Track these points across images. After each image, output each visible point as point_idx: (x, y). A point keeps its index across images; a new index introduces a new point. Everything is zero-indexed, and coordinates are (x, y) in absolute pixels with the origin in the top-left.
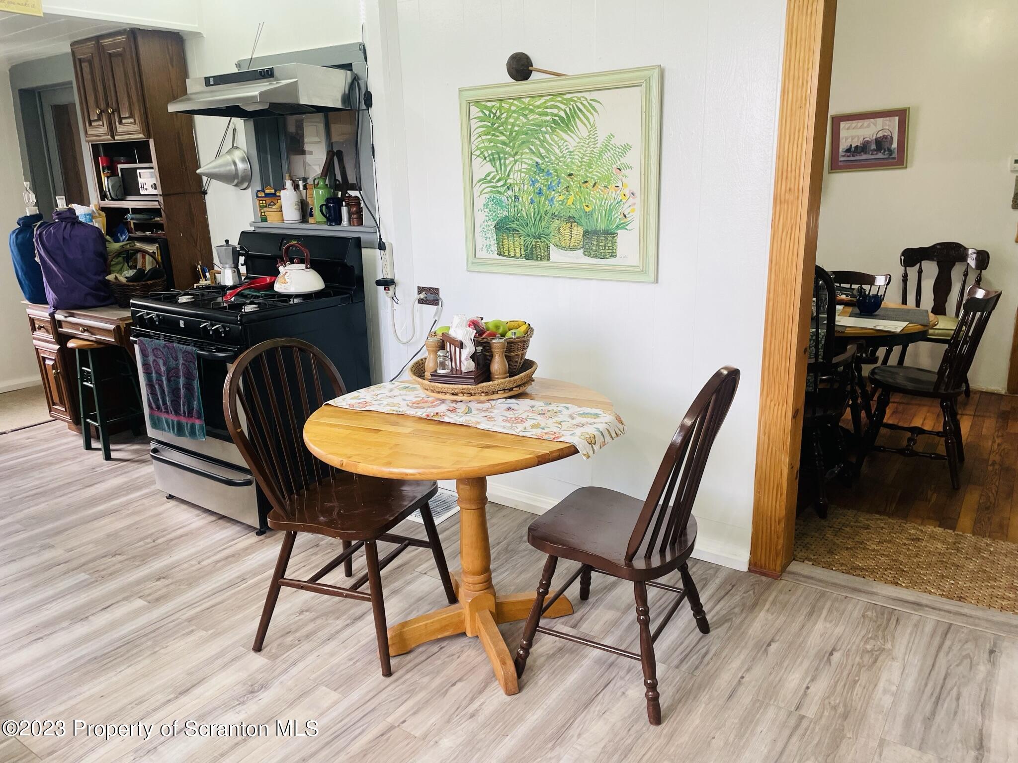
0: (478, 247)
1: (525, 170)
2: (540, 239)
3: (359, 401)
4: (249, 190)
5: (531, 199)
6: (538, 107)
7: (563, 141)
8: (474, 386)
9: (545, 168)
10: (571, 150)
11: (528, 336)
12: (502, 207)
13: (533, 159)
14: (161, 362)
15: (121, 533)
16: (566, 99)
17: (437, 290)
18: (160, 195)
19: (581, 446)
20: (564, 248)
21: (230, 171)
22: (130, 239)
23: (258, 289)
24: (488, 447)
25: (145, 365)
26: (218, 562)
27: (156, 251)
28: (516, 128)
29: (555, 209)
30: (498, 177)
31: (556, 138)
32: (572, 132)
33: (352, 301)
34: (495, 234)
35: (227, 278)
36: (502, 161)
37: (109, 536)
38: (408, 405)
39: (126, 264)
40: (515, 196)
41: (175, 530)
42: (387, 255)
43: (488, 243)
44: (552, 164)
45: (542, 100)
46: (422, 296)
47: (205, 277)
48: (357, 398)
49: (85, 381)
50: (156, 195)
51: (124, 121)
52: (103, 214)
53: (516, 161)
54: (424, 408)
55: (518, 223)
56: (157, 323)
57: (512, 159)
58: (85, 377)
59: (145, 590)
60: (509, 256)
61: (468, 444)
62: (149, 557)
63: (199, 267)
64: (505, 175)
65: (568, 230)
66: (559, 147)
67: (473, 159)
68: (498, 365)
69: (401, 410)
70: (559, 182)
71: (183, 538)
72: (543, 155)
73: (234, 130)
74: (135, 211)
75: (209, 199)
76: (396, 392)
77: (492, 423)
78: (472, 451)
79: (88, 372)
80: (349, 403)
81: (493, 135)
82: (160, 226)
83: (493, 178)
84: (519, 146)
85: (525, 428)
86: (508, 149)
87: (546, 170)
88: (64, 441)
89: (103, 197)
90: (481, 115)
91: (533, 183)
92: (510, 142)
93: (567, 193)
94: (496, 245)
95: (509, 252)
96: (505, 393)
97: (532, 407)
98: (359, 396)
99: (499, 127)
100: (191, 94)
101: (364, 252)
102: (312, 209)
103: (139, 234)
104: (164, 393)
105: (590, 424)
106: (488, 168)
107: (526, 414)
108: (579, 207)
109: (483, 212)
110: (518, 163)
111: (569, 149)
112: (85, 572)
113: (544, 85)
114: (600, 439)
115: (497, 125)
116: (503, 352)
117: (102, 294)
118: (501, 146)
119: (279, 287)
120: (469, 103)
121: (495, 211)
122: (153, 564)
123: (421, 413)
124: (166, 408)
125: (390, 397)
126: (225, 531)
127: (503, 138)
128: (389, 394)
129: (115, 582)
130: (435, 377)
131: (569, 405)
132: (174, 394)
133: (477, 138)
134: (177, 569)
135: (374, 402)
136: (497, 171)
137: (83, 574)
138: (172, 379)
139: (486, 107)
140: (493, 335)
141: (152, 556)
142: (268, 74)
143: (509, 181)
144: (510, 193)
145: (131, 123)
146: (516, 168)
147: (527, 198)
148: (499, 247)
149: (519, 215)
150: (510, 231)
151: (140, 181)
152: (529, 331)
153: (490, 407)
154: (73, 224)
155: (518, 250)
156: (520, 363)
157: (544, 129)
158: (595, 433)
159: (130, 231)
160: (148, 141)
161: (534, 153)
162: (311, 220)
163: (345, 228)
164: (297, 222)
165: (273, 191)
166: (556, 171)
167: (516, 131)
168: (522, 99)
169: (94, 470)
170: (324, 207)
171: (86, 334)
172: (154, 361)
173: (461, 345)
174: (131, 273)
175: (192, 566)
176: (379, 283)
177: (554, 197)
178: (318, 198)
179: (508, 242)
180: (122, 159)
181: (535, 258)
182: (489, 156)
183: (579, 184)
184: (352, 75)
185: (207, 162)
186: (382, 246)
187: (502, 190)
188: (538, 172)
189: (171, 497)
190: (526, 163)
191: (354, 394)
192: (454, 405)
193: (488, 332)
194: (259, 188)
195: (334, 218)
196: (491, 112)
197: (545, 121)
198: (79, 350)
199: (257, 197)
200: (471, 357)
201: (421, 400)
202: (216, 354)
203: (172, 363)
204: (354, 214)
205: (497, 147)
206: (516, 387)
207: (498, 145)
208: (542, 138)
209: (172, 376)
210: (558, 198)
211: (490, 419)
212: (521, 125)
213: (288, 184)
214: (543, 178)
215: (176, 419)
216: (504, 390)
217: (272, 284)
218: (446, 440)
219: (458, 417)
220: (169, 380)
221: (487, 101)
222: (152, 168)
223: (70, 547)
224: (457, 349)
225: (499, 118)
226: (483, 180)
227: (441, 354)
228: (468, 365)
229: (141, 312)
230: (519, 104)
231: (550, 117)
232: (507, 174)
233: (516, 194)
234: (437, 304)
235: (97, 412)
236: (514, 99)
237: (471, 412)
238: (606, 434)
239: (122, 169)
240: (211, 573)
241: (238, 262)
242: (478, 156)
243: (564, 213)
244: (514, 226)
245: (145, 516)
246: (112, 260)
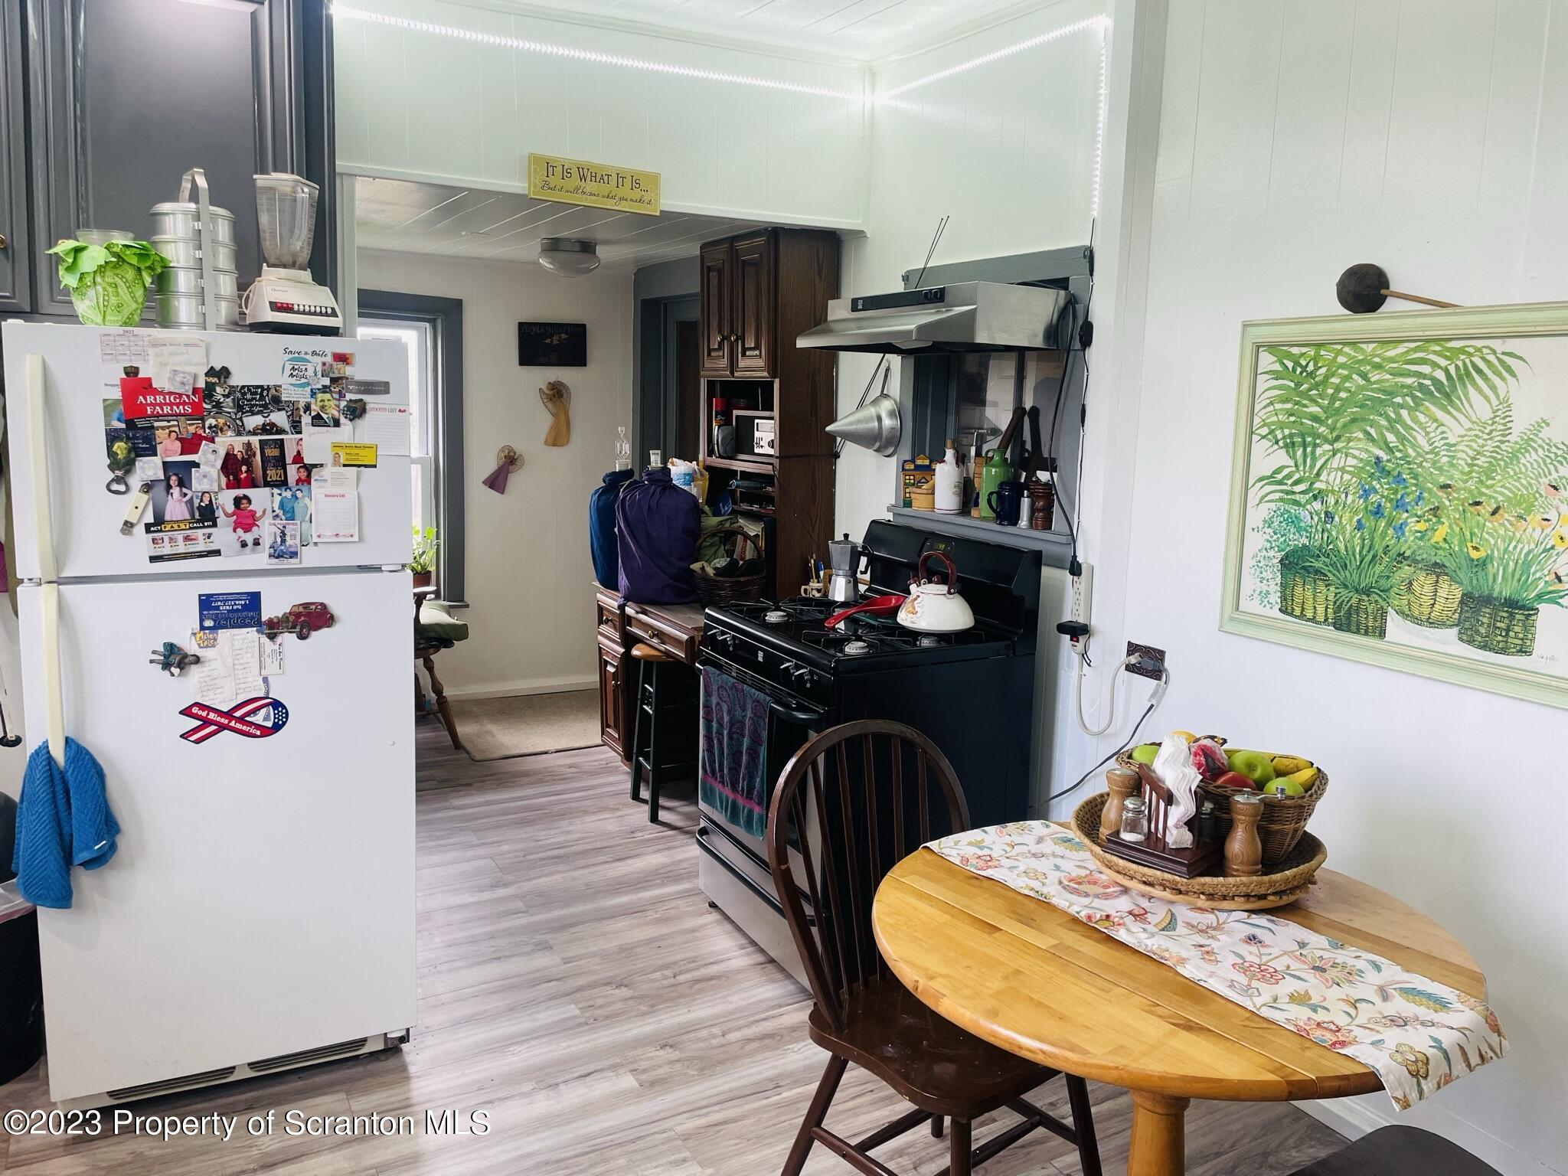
0: (1246, 590)
1: (1352, 469)
2: (1368, 596)
3: (981, 853)
4: (895, 458)
5: (1359, 521)
6: (1392, 360)
7: (1435, 425)
8: (1186, 880)
9: (1394, 469)
10: (1452, 441)
11: (1311, 796)
12: (1299, 530)
13: (1369, 451)
14: (725, 708)
15: (637, 950)
16: (1449, 349)
17: (1162, 653)
18: (777, 457)
19: (1391, 1077)
20: (1417, 620)
21: (872, 429)
22: (734, 512)
23: (876, 615)
24: (1189, 1027)
25: (707, 706)
26: (750, 1040)
27: (760, 534)
28: (1343, 395)
29: (1407, 546)
30: (1296, 476)
31: (1422, 418)
32: (1458, 410)
33: (1014, 654)
34: (1279, 574)
35: (839, 590)
36: (1309, 450)
37: (622, 950)
38: (1060, 883)
39: (722, 547)
40: (1326, 513)
41: (706, 965)
42: (1083, 584)
43: (1265, 588)
44: (1409, 463)
45: (1401, 349)
46: (1133, 660)
47: (818, 577)
48: (979, 845)
49: (647, 705)
50: (771, 456)
51: (748, 353)
52: (706, 474)
53: (1335, 453)
54: (1087, 895)
55: (1326, 560)
56: (731, 649)
57: (1327, 447)
58: (646, 699)
59: (641, 1060)
60: (1302, 616)
61: (1151, 1009)
62: (661, 1003)
63: (812, 561)
64: (1311, 473)
65: (1428, 589)
66: (1428, 434)
67: (1253, 442)
68: (1239, 843)
69: (1045, 890)
70: (1420, 498)
71: (713, 982)
72: (1391, 445)
73: (888, 370)
74: (745, 475)
75: (843, 467)
76: (1048, 847)
77: (1210, 968)
78: (1153, 1028)
79: (650, 692)
80: (962, 853)
81: (1297, 403)
82: (770, 500)
83: (1289, 476)
84: (1345, 426)
85: (1275, 1000)
86: (1322, 429)
87: (1395, 473)
88: (612, 779)
89: (711, 453)
90: (1278, 367)
91: (1366, 494)
92: (1327, 418)
93: (1434, 520)
94: (1279, 594)
95: (1303, 609)
96: (1248, 901)
97: (1302, 945)
98: (983, 841)
99: (1310, 389)
100: (831, 321)
101: (1046, 572)
102: (978, 494)
103: (745, 507)
104: (723, 753)
105: (1423, 1024)
106: (1281, 458)
107: (1286, 960)
108: (1457, 549)
109: (1261, 533)
110: (1339, 455)
111: (1446, 438)
112: (575, 1004)
113: (1409, 322)
114: (1437, 1068)
115: (1305, 386)
116: (1253, 823)
117: (685, 586)
118: (1310, 423)
119: (904, 618)
120: (1258, 347)
121: (1285, 535)
122: (663, 1017)
123: (1078, 906)
124: (722, 777)
125: (1034, 855)
126: (771, 986)
127: (1314, 409)
128: (1035, 848)
129: (608, 1032)
130: (1113, 844)
131: (1383, 960)
132: (733, 759)
133: (1265, 407)
134: (692, 1036)
135: (1004, 862)
136: (1296, 466)
137: (573, 1006)
138: (735, 736)
139: (1290, 356)
140: (1240, 783)
141: (666, 1001)
142: (937, 297)
143: (1318, 485)
144: (1317, 505)
145: (756, 356)
146: (1335, 463)
147: (1351, 520)
148: (1284, 598)
149: (1331, 547)
150: (1309, 572)
151: (757, 434)
152: (1317, 784)
153: (1215, 924)
154: (664, 489)
155: (1321, 610)
156: (1289, 843)
157: (1398, 400)
158: (1431, 1052)
159: (735, 502)
160: (772, 383)
161: (1373, 440)
162: (974, 512)
163: (1022, 533)
164: (952, 512)
165: (927, 462)
166: (1416, 477)
167: (1341, 399)
168: (1362, 346)
169: (633, 836)
170: (994, 497)
171: (655, 640)
172: (718, 704)
173: (1169, 799)
174: (721, 562)
175: (714, 1037)
176: (1063, 628)
177: (1405, 523)
178: (988, 479)
179: (1303, 592)
180: (742, 402)
181: (1354, 628)
182: (1284, 438)
183: (1463, 505)
184: (1066, 295)
185: (848, 416)
186: (1075, 569)
187: (1303, 499)
188: (1377, 474)
189: (713, 905)
190: (1355, 457)
191: (975, 834)
192: (1145, 903)
193: (1231, 774)
194: (908, 457)
195: (1007, 514)
196: (1297, 363)
197: (1403, 386)
198: (645, 662)
199: (903, 469)
200: (1185, 824)
201: (1087, 876)
202: (795, 713)
203: (738, 713)
204: (1039, 510)
205: (1302, 424)
206: (1274, 894)
207: (1304, 421)
208: (1393, 415)
209: (735, 733)
210: (1413, 526)
211: (1208, 955)
212: (1353, 390)
213: (950, 454)
214: (1385, 486)
215: (731, 797)
216: (1247, 896)
217: (894, 611)
218: (1112, 986)
219: (1146, 936)
220: (730, 738)
221: (1293, 346)
222: (772, 418)
223: (570, 954)
224: (1162, 805)
225: (1311, 375)
226: (1270, 479)
227: (1131, 806)
228: (1178, 836)
229: (716, 628)
230: (1353, 354)
231: (1414, 379)
232: (1315, 472)
233: (1330, 509)
234: (1158, 678)
235: (651, 749)
236: (1345, 344)
237: (1174, 929)
238: (1456, 1056)
239: (737, 417)
240: (734, 1059)
241: (858, 567)
242: (1263, 437)
243: (1425, 556)
244: (1316, 564)
245: (674, 929)
246: (704, 541)
